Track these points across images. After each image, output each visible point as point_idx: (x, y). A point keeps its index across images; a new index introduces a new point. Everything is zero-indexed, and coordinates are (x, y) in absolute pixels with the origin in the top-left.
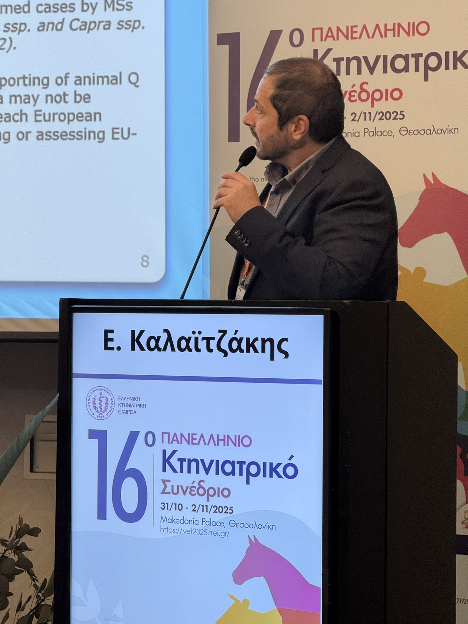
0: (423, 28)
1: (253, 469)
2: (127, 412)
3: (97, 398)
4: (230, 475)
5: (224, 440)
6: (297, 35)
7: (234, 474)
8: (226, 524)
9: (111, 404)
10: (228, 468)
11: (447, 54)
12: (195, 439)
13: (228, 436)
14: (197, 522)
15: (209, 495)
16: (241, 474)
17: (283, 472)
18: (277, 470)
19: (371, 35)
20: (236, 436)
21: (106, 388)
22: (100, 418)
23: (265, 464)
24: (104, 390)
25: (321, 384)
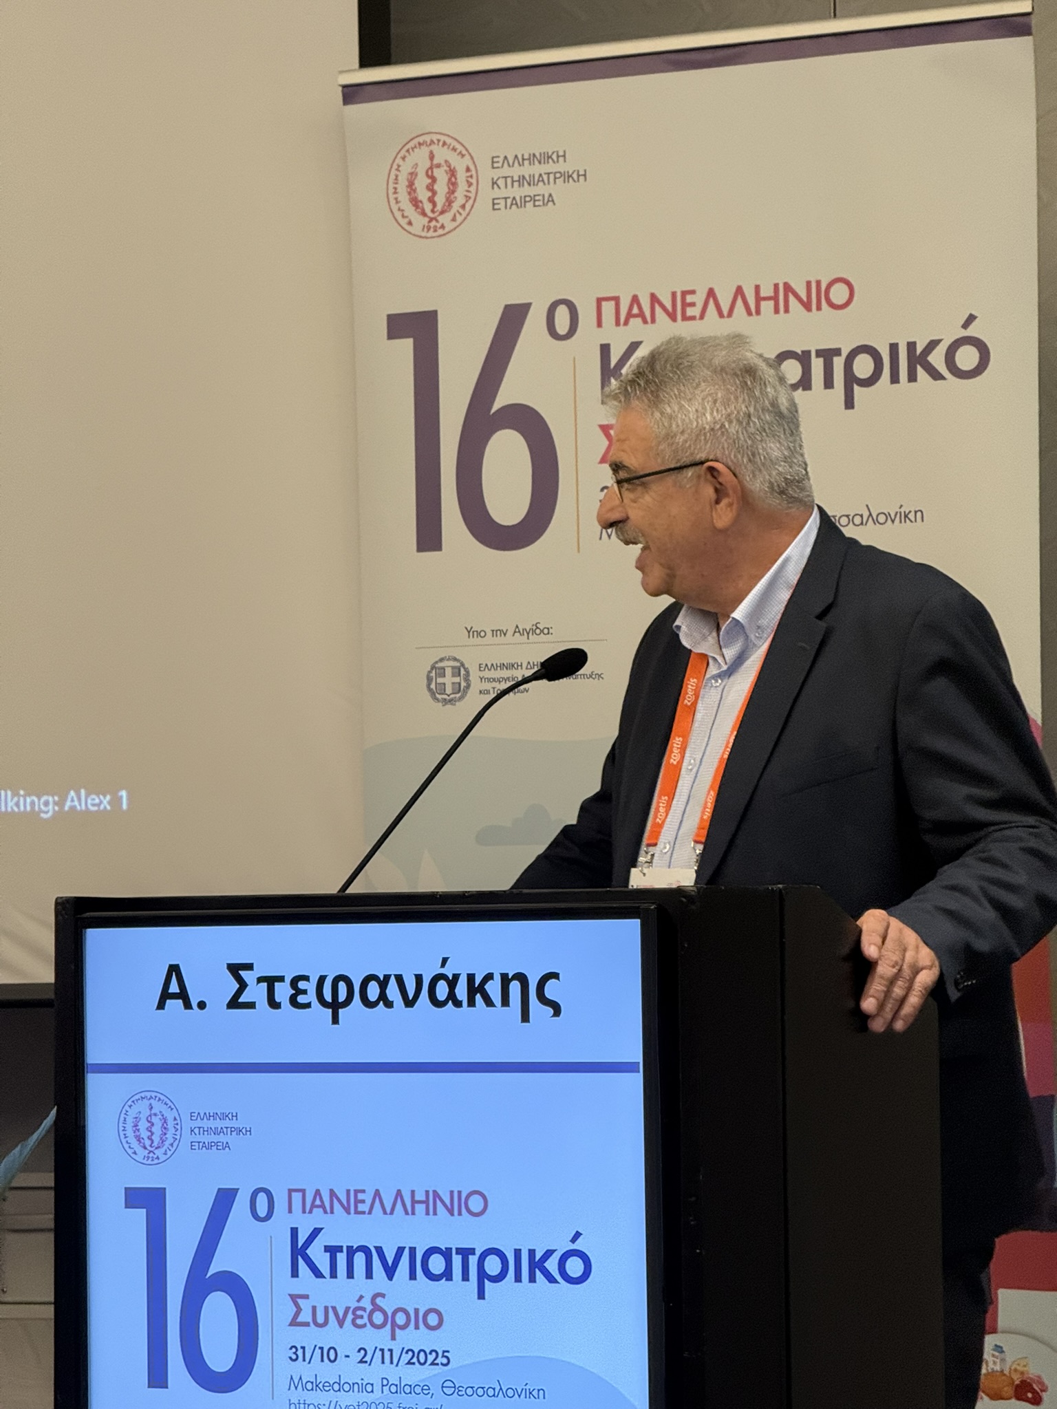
0: (839, 294)
1: (493, 1264)
2: (209, 1146)
3: (143, 1117)
4: (442, 1278)
5: (426, 1202)
6: (562, 315)
7: (450, 1278)
8: (435, 1389)
9: (173, 1130)
10: (437, 1265)
11: (894, 348)
12: (363, 1201)
13: (436, 1194)
14: (369, 1388)
15: (394, 1324)
16: (465, 1277)
17: (559, 1269)
18: (546, 1264)
19: (725, 311)
20: (452, 1192)
21: (162, 1094)
22: (150, 1162)
23: (518, 1253)
24: (157, 1099)
25: (639, 1072)
